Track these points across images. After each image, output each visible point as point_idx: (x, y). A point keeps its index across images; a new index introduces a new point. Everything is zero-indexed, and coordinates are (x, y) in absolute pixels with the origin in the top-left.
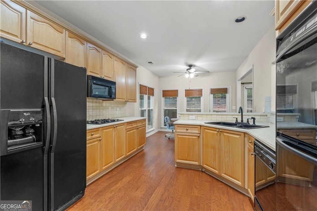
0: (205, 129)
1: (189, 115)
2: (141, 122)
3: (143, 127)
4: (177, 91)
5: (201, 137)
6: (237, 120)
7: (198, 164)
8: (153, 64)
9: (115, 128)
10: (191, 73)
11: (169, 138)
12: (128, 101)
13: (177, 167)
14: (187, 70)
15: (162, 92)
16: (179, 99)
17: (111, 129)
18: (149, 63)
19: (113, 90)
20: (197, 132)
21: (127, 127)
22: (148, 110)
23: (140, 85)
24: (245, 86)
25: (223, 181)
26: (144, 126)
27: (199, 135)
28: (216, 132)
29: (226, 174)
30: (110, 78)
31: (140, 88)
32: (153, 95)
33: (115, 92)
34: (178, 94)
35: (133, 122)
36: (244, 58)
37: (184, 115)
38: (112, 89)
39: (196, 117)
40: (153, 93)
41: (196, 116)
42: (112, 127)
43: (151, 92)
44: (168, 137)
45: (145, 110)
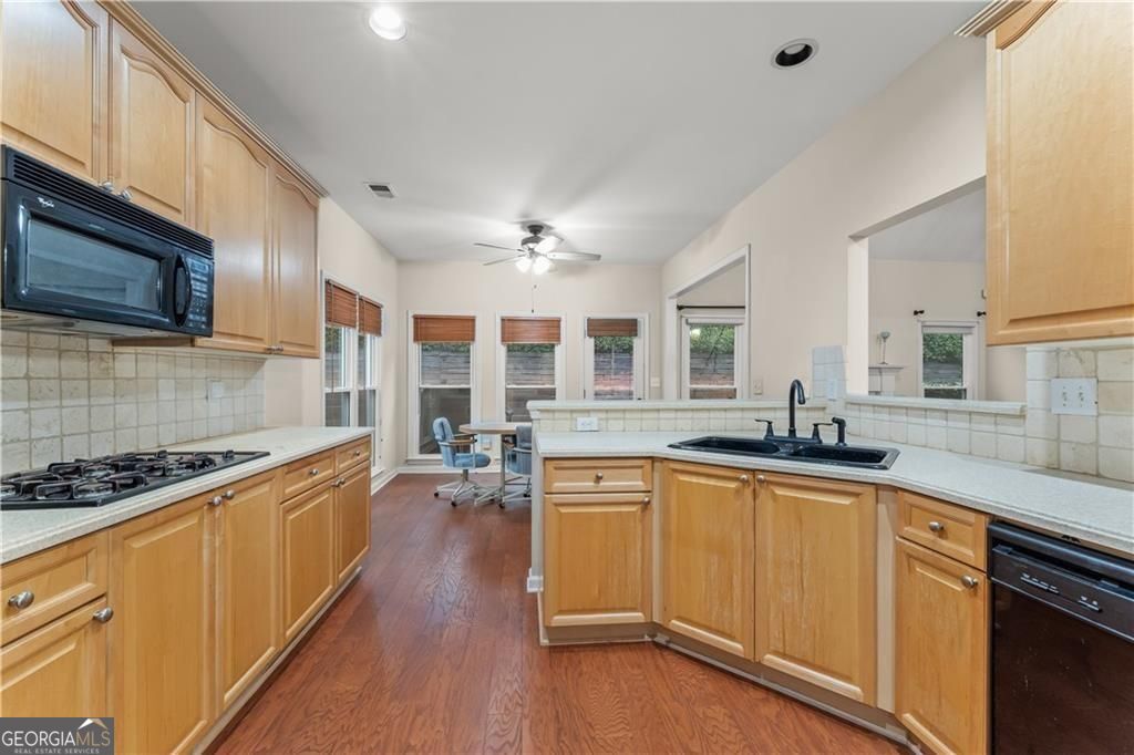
0: (675, 471)
1: (575, 415)
2: (351, 452)
3: (362, 475)
4: (470, 322)
5: (655, 504)
6: (770, 430)
7: (642, 621)
8: (391, 196)
9: (218, 511)
10: (538, 254)
11: (454, 504)
12: (279, 352)
13: (552, 649)
14: (525, 242)
15: (411, 321)
16: (477, 349)
17: (192, 521)
18: (374, 188)
19: (196, 285)
20: (640, 484)
21: (288, 491)
22: (360, 392)
23: (328, 282)
24: (686, 314)
25: (762, 681)
26: (362, 471)
27: (647, 499)
28: (733, 485)
29: (784, 656)
30: (176, 214)
31: (329, 295)
32: (377, 331)
33: (211, 298)
34: (473, 330)
35: (317, 457)
36: (708, 223)
37: (557, 415)
38: (188, 279)
39: (600, 419)
40: (379, 322)
41: (603, 415)
42: (201, 507)
43: (369, 317)
44: (449, 499)
45: (348, 394)
